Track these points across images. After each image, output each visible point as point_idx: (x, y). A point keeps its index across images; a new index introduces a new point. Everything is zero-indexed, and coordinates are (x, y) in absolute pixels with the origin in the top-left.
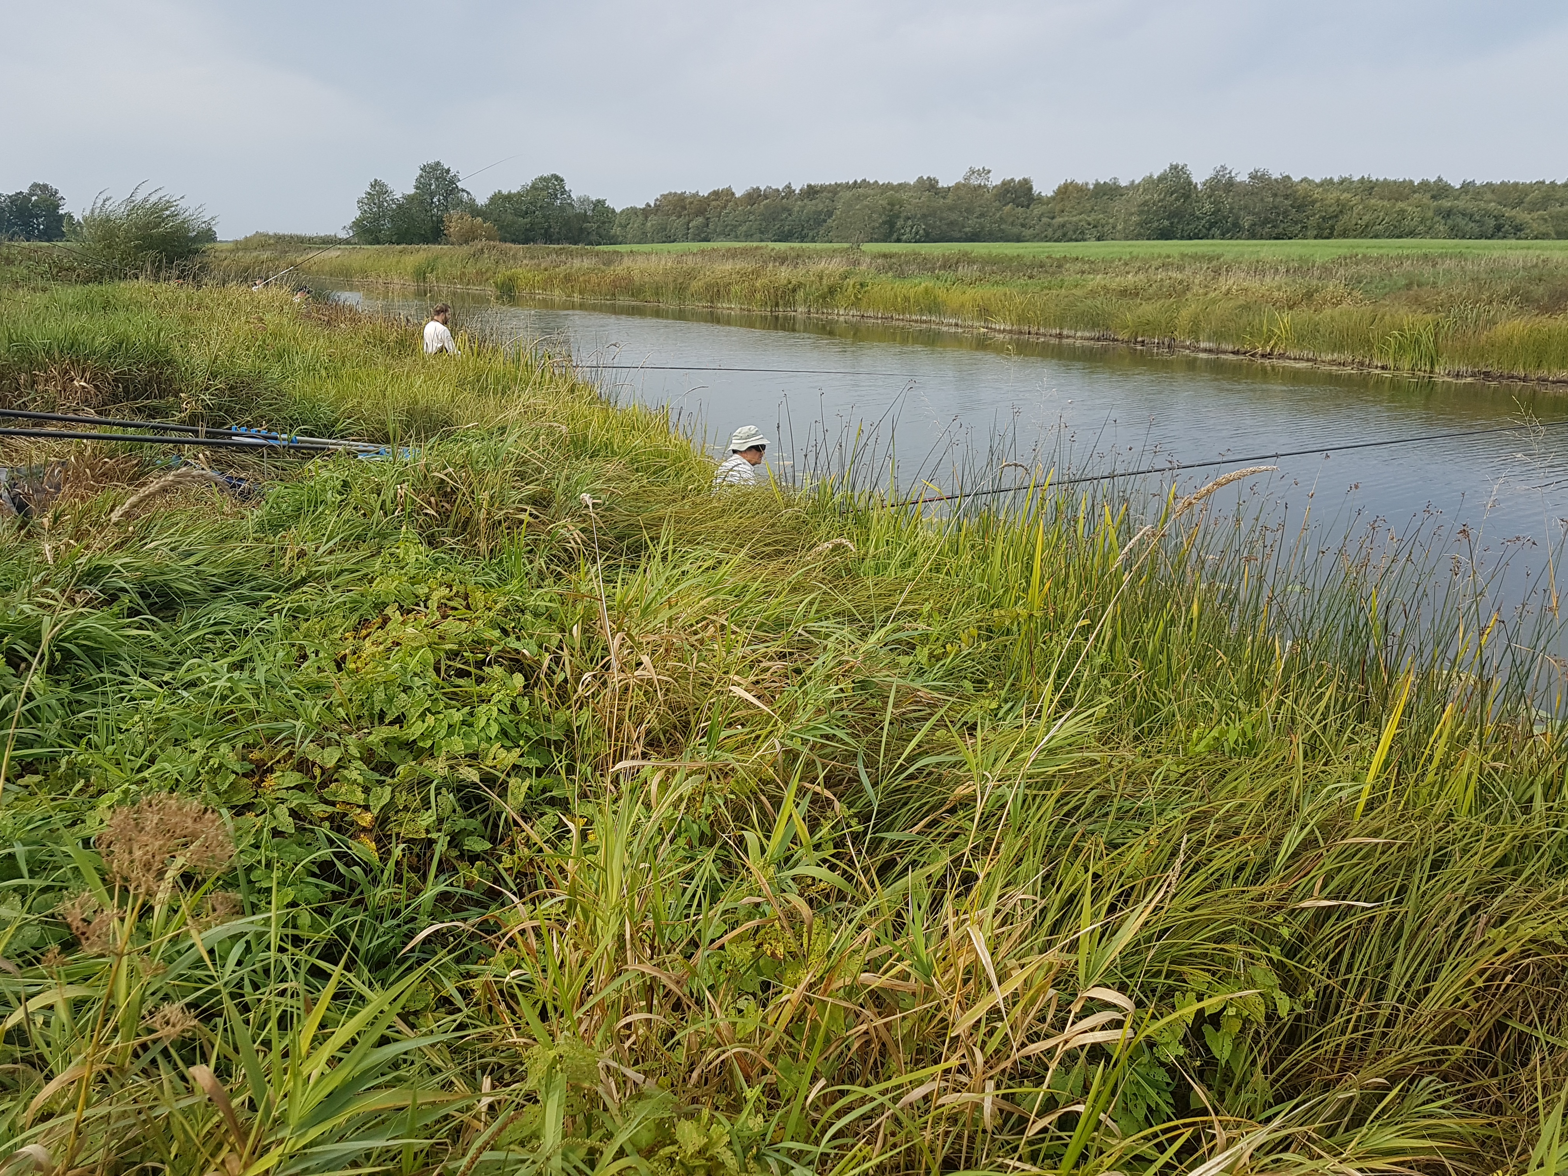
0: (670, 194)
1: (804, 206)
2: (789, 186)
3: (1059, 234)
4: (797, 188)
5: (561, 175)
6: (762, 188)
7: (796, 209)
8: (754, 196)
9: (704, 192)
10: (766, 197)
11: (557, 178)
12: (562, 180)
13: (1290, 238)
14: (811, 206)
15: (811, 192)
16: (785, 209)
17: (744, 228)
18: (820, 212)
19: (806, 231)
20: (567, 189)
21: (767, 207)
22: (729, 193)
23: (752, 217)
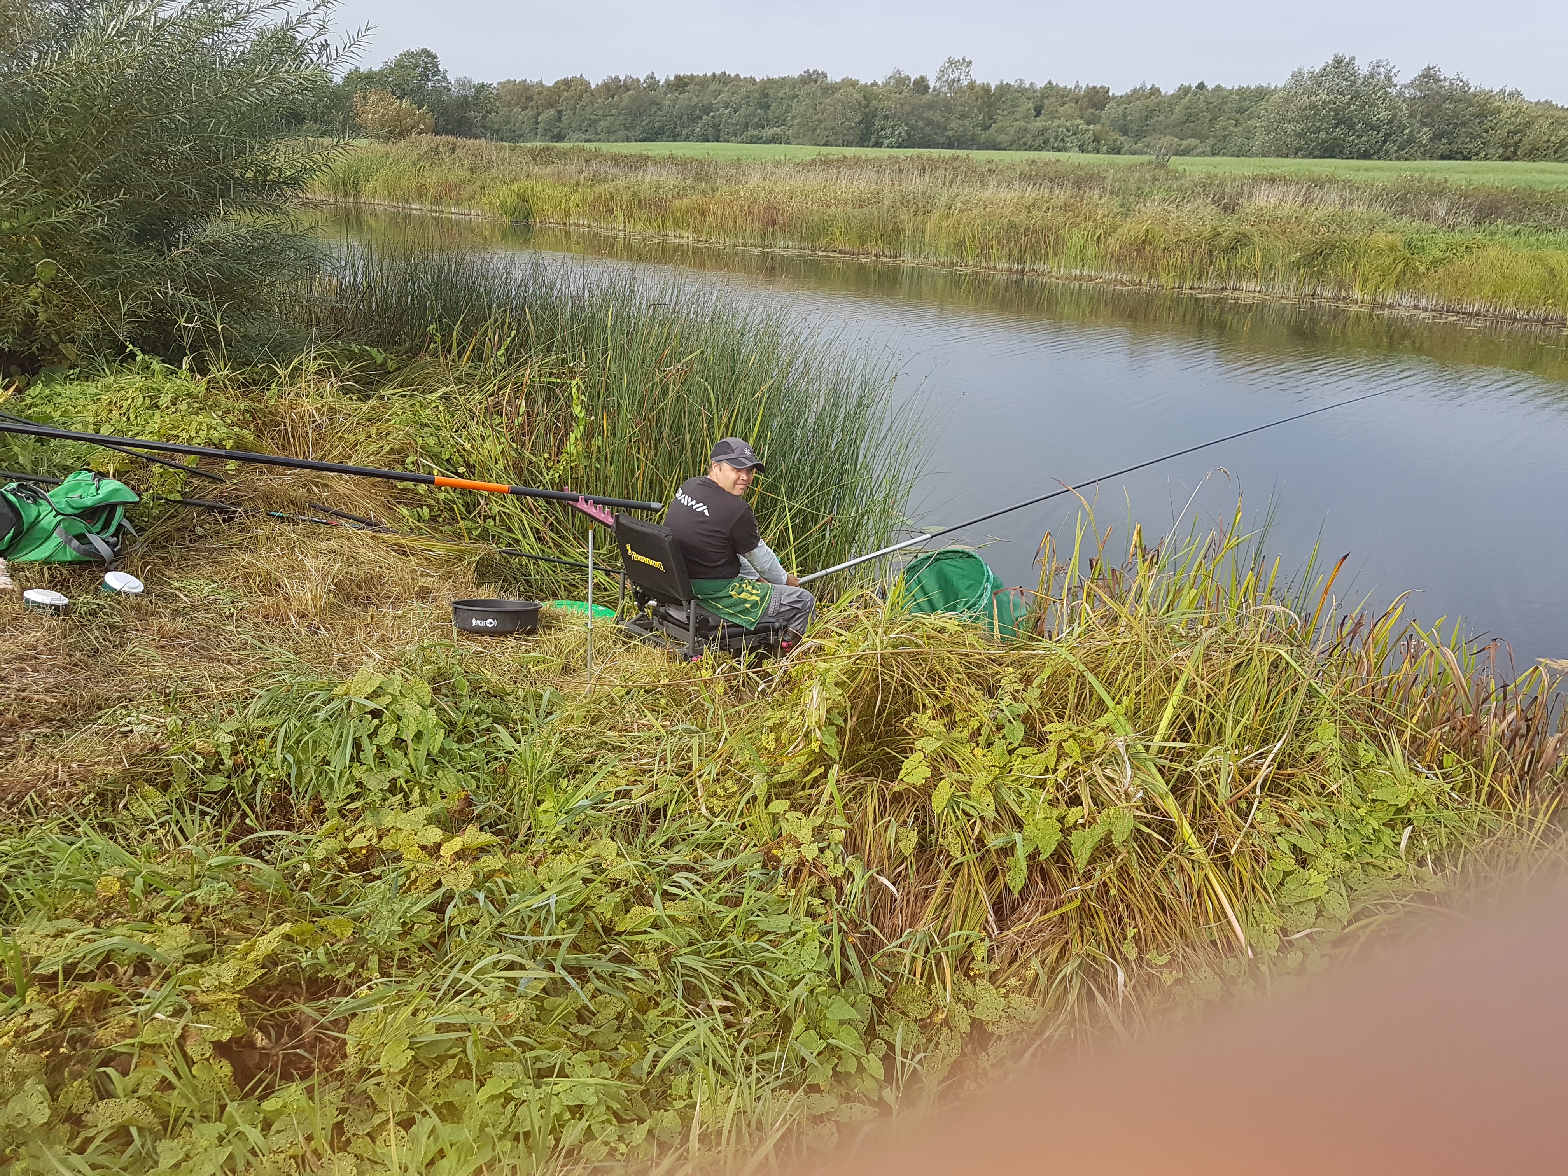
0: (509, 82)
1: (675, 101)
3: (1039, 141)
5: (433, 51)
6: (622, 78)
9: (549, 83)
11: (428, 54)
12: (435, 57)
13: (1466, 158)
14: (684, 99)
15: (681, 84)
16: (653, 103)
18: (695, 107)
19: (678, 129)
20: (441, 68)
21: (633, 99)
22: (583, 83)
23: (615, 111)
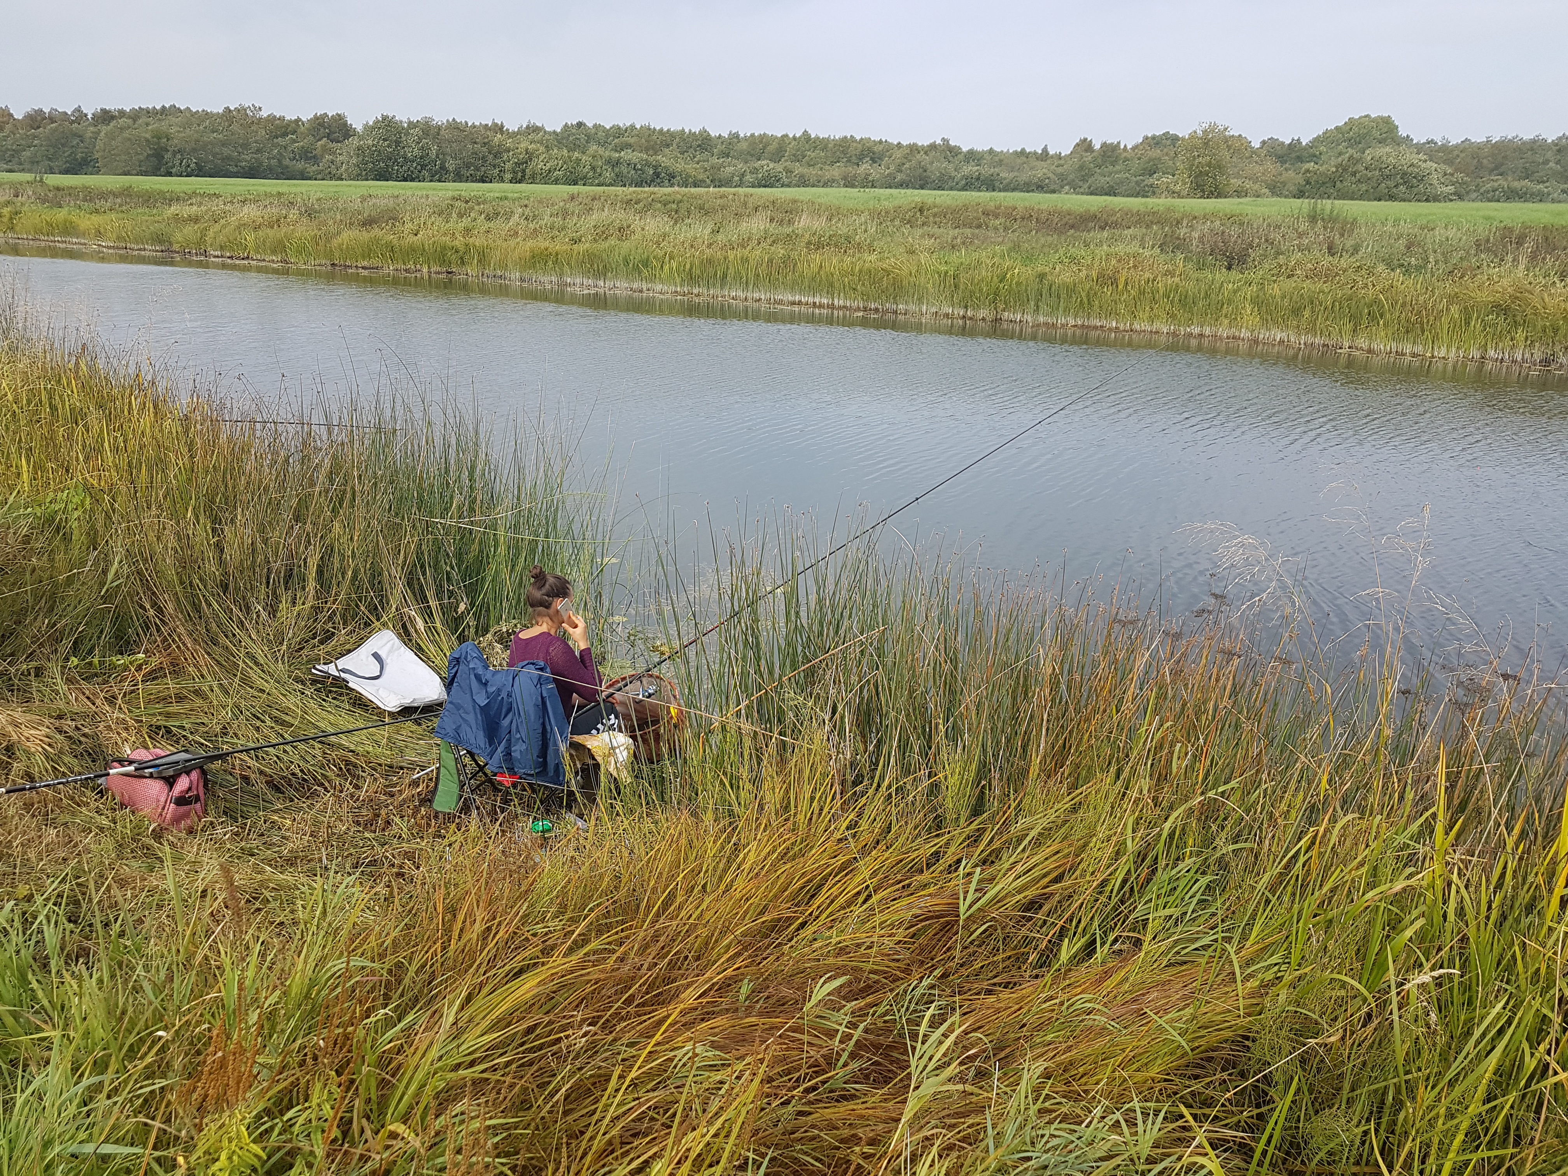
2: (78, 109)
4: (89, 111)
7: (89, 135)
8: (36, 119)
10: (52, 120)
17: (27, 154)
